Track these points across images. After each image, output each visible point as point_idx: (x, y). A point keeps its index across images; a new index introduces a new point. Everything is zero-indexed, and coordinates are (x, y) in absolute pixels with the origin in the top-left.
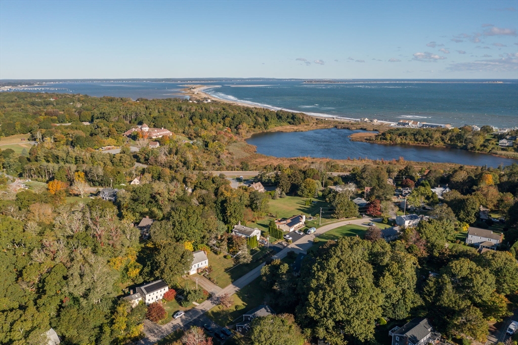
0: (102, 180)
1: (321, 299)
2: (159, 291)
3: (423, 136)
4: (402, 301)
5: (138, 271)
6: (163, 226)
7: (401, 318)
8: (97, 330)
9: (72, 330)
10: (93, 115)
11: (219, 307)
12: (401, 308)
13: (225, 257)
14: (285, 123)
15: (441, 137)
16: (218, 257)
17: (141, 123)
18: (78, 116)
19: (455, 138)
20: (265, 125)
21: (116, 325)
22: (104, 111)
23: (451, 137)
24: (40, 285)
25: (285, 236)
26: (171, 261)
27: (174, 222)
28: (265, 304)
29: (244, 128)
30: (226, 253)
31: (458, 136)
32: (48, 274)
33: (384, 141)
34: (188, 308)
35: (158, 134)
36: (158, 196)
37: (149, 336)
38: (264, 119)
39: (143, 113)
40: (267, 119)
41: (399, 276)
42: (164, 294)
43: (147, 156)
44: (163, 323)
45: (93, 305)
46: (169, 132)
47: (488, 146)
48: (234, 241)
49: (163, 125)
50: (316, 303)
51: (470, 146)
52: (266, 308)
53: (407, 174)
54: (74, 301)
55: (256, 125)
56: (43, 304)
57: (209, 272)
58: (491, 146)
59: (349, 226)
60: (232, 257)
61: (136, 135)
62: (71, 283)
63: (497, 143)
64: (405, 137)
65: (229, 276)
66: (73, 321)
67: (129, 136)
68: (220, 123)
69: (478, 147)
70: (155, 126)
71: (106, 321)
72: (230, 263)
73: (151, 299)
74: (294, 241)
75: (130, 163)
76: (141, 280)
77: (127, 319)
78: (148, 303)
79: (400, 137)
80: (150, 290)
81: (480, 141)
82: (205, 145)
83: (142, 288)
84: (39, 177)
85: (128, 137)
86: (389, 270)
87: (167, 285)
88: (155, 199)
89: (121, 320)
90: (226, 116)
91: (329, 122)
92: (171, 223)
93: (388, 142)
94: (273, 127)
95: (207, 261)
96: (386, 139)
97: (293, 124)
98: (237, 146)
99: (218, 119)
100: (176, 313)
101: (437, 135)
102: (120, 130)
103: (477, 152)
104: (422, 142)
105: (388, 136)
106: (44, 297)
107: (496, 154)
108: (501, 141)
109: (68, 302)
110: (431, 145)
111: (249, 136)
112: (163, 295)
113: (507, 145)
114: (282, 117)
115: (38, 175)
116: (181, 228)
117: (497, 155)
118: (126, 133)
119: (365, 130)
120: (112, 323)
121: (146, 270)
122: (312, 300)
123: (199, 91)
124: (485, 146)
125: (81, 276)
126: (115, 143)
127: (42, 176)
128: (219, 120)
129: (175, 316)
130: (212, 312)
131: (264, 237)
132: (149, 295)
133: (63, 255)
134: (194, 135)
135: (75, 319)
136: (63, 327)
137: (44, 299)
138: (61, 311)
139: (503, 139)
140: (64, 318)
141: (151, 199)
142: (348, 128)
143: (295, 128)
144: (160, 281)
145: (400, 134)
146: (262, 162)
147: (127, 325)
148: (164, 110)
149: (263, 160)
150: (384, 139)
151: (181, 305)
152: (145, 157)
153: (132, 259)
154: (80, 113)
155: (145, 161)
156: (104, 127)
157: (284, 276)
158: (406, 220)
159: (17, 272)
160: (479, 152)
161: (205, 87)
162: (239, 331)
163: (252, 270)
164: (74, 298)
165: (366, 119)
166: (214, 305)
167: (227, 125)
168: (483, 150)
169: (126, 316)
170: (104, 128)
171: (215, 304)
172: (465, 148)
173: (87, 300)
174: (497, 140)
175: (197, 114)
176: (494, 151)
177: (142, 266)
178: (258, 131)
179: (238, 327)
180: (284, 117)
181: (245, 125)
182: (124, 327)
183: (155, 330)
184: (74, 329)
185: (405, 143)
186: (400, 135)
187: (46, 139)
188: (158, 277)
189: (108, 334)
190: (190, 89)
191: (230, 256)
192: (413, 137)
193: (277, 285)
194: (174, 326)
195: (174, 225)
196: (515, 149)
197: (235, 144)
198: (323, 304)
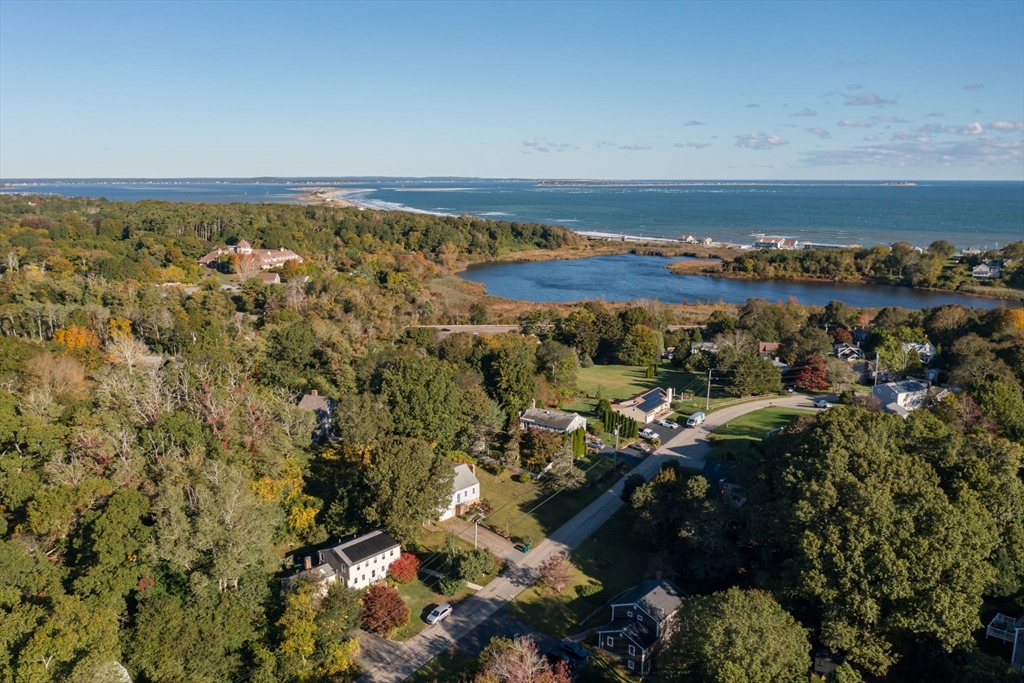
0: (170, 340)
1: (838, 547)
2: (379, 557)
3: (819, 262)
4: (1005, 550)
5: (313, 513)
6: (368, 404)
7: (1007, 594)
8: (234, 661)
9: (171, 662)
10: (128, 227)
11: (536, 592)
12: (1006, 567)
13: (516, 478)
14: (529, 246)
15: (856, 264)
16: (497, 479)
17: (232, 241)
18: (95, 229)
19: (883, 266)
20: (491, 247)
21: (290, 642)
22: (153, 218)
23: (874, 264)
24: (77, 543)
25: (641, 430)
26: (406, 480)
27: (393, 394)
28: (658, 577)
29: (450, 252)
30: (518, 470)
31: (890, 261)
32: (99, 512)
33: (742, 273)
34: (458, 596)
35: (275, 260)
36: (329, 351)
37: (373, 670)
38: (487, 236)
39: (237, 221)
40: (493, 236)
41: (994, 491)
42: (391, 566)
43: (260, 297)
44: (403, 636)
45: (219, 596)
46: (297, 257)
47: (954, 277)
48: (536, 441)
49: (281, 243)
50: (827, 558)
51: (917, 278)
52: (664, 587)
53: (831, 321)
54: (169, 585)
55: (472, 248)
56: (93, 591)
57: (486, 512)
58: (958, 279)
59: (773, 410)
60: (532, 478)
61: (228, 262)
62: (165, 534)
63: (970, 273)
64: (782, 265)
65: (535, 521)
66: (174, 635)
67: (212, 265)
68: (398, 242)
69: (934, 281)
70: (263, 246)
71: (256, 636)
72: (529, 490)
73: (360, 580)
74: (665, 439)
75: (226, 311)
76: (323, 535)
77: (315, 627)
78: (353, 589)
79: (773, 264)
80: (359, 554)
81: (936, 269)
82: (380, 278)
83: (338, 550)
84: (21, 336)
85: (209, 266)
86: (966, 478)
87: (399, 542)
88: (320, 359)
89: (301, 630)
90: (411, 229)
91: (613, 243)
92: (384, 397)
93: (750, 276)
94: (508, 252)
95: (477, 487)
96: (745, 269)
97: (545, 247)
98: (443, 284)
99: (393, 234)
100: (429, 610)
101: (848, 260)
102: (191, 253)
103: (932, 289)
104: (818, 275)
105: (750, 263)
106: (95, 572)
107: (972, 292)
108: (977, 269)
109: (152, 588)
110: (837, 279)
111: (463, 266)
112: (386, 568)
113: (988, 275)
114: (524, 232)
115: (20, 331)
116: (412, 409)
117: (975, 295)
118: (202, 260)
119: (693, 256)
120: (274, 639)
121: (336, 508)
122: (813, 552)
123: (335, 197)
124: (947, 278)
125: (192, 515)
126: (184, 277)
127: (29, 334)
128: (396, 237)
129: (430, 617)
130: (522, 604)
131: (592, 434)
132: (356, 566)
133: (130, 468)
134: (351, 262)
135: (177, 630)
136: (145, 653)
137: (93, 577)
138: (137, 611)
139: (979, 264)
140: (148, 630)
141: (312, 359)
142: (659, 254)
143: (552, 253)
144: (378, 533)
145: (772, 258)
146: (507, 311)
147: (317, 644)
148: (278, 216)
149: (507, 307)
150: (740, 269)
151: (437, 590)
152: (256, 300)
153: (296, 487)
154: (97, 224)
155: (255, 308)
156: (156, 246)
157: (707, 504)
158: (900, 392)
159: (7, 515)
160: (937, 289)
161: (345, 192)
162: (606, 647)
163: (587, 505)
164: (167, 576)
165: (690, 238)
166: (522, 588)
167: (413, 247)
168: (944, 285)
169: (314, 620)
170: (156, 248)
171: (522, 584)
172: (907, 283)
173: (210, 576)
174: (967, 266)
175: (351, 225)
176: (965, 287)
177: (322, 502)
178: (478, 258)
179: (605, 636)
180: (526, 233)
181: (451, 245)
182: (309, 649)
183: (384, 654)
184: (176, 659)
185: (784, 276)
186: (772, 261)
187: (29, 267)
188: (375, 522)
189: (271, 669)
190: (315, 193)
191: (528, 475)
192: (798, 264)
193: (691, 527)
194: (431, 643)
195: (392, 403)
196: (1006, 282)
197: (438, 280)
198: (849, 559)
